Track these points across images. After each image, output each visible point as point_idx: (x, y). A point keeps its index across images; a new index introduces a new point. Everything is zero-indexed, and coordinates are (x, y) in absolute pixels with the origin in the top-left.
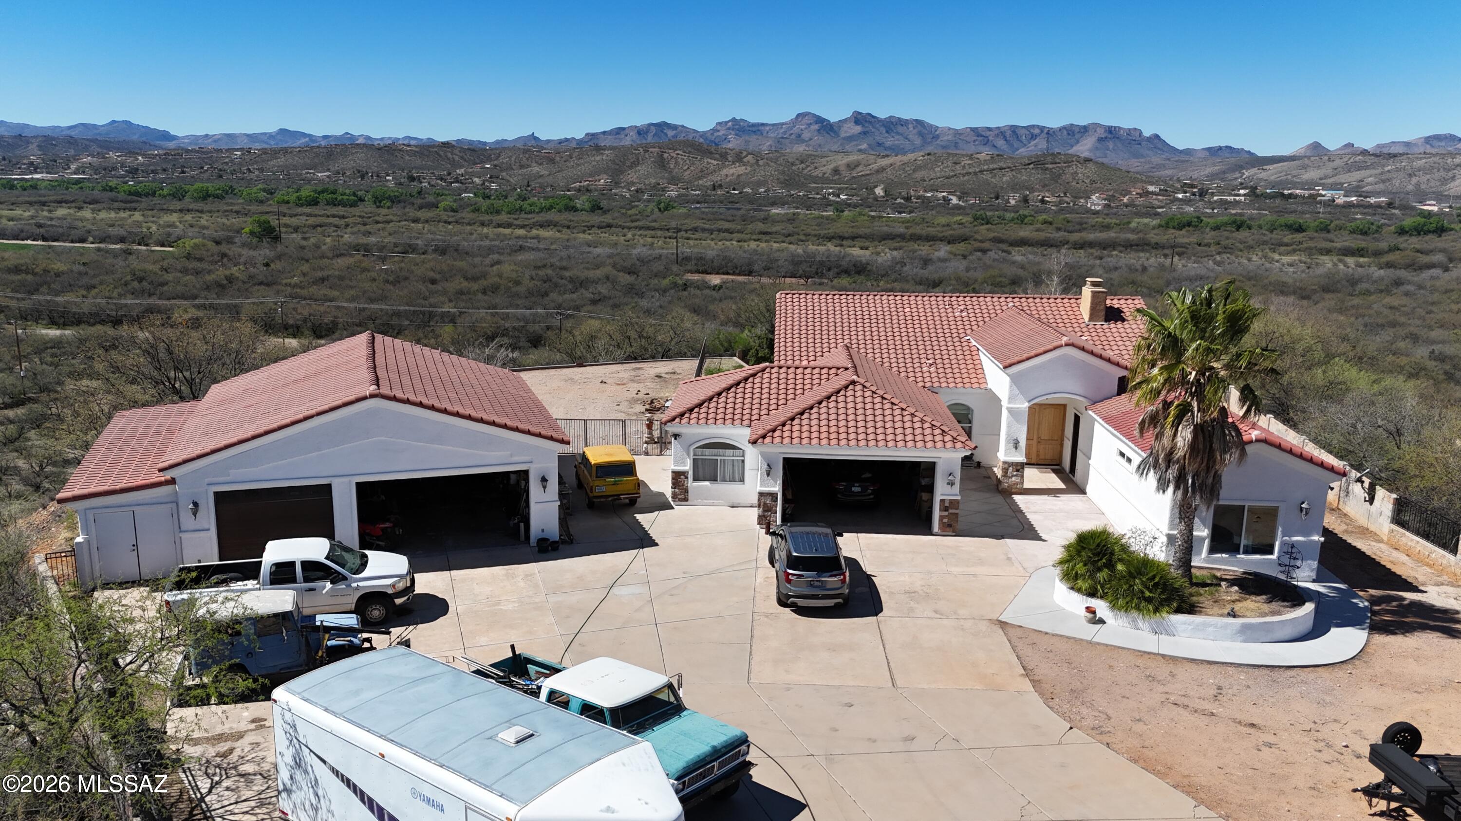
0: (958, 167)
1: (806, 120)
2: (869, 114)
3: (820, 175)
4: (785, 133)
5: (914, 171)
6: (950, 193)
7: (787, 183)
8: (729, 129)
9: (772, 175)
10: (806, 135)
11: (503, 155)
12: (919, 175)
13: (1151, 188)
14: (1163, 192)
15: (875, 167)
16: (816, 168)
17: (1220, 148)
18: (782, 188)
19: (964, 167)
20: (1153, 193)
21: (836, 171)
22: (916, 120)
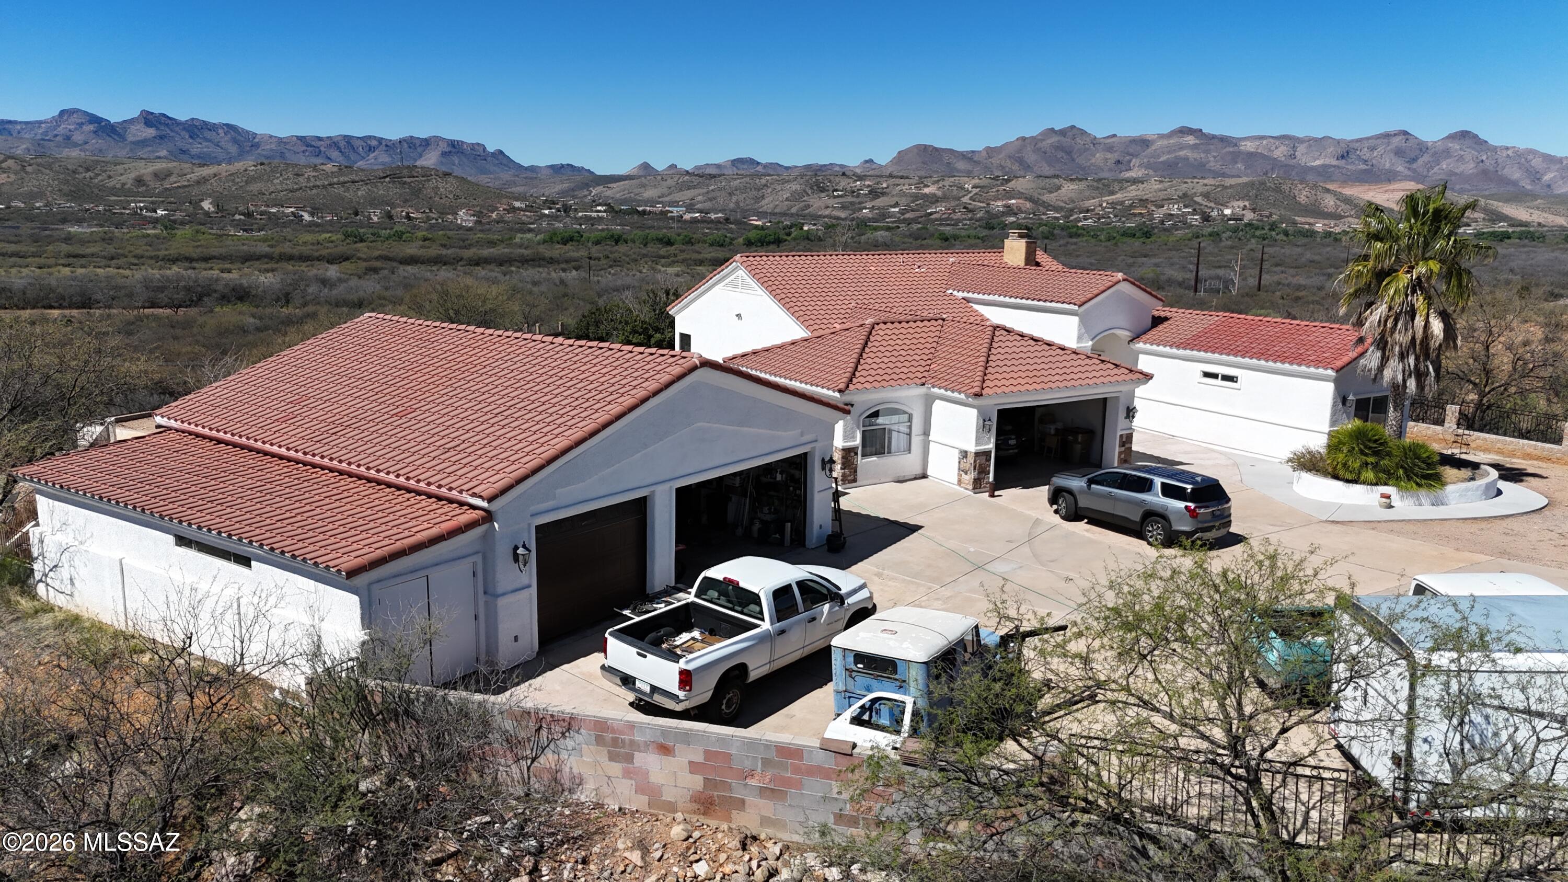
0: (301, 179)
1: (75, 118)
2: (164, 115)
3: (118, 186)
4: (46, 133)
5: (247, 183)
6: (299, 209)
7: (75, 195)
9: (49, 185)
10: (78, 137)
13: (517, 204)
14: (529, 208)
17: (562, 166)
18: (68, 201)
19: (308, 179)
20: (520, 209)
21: (139, 181)
22: (227, 125)
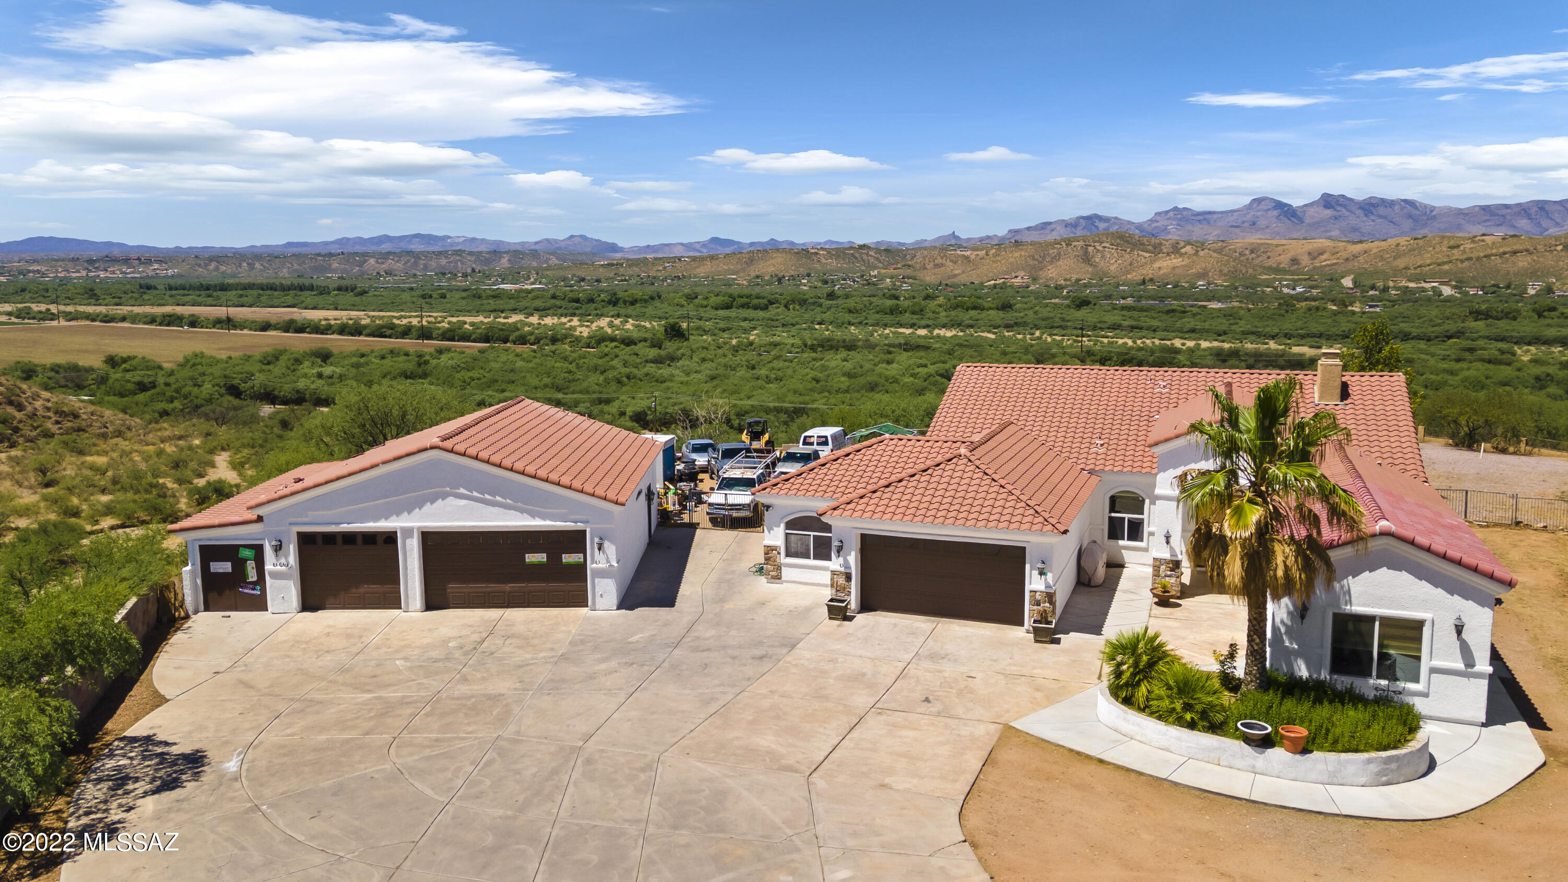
0: (1455, 251)
1: (1263, 206)
2: (1344, 196)
3: (1274, 266)
4: (1236, 220)
5: (1395, 258)
6: (1442, 283)
8: (1169, 219)
9: (1214, 267)
10: (1262, 222)
11: (918, 254)
12: (1400, 263)
15: (1344, 255)
16: (1269, 258)
19: (1464, 252)
21: (1294, 261)
22: (1406, 201)
